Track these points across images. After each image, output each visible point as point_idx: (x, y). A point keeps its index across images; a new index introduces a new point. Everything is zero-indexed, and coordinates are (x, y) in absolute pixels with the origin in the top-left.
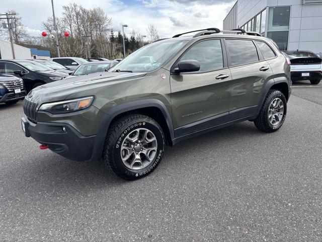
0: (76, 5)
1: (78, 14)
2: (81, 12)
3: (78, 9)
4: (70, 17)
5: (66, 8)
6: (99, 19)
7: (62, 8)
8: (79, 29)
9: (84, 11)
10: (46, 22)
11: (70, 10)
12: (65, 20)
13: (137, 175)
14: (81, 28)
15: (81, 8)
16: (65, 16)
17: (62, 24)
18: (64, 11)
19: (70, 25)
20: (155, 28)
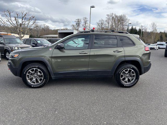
0: (113, 14)
1: (113, 18)
2: (114, 17)
3: (114, 15)
4: (109, 19)
5: (108, 15)
6: (123, 20)
7: (106, 15)
8: (112, 25)
9: (116, 16)
10: (98, 22)
11: (110, 16)
12: (106, 21)
13: (32, 86)
14: (114, 24)
15: (115, 15)
16: (107, 19)
17: (105, 23)
18: (107, 17)
19: (109, 23)
20: (155, 24)
